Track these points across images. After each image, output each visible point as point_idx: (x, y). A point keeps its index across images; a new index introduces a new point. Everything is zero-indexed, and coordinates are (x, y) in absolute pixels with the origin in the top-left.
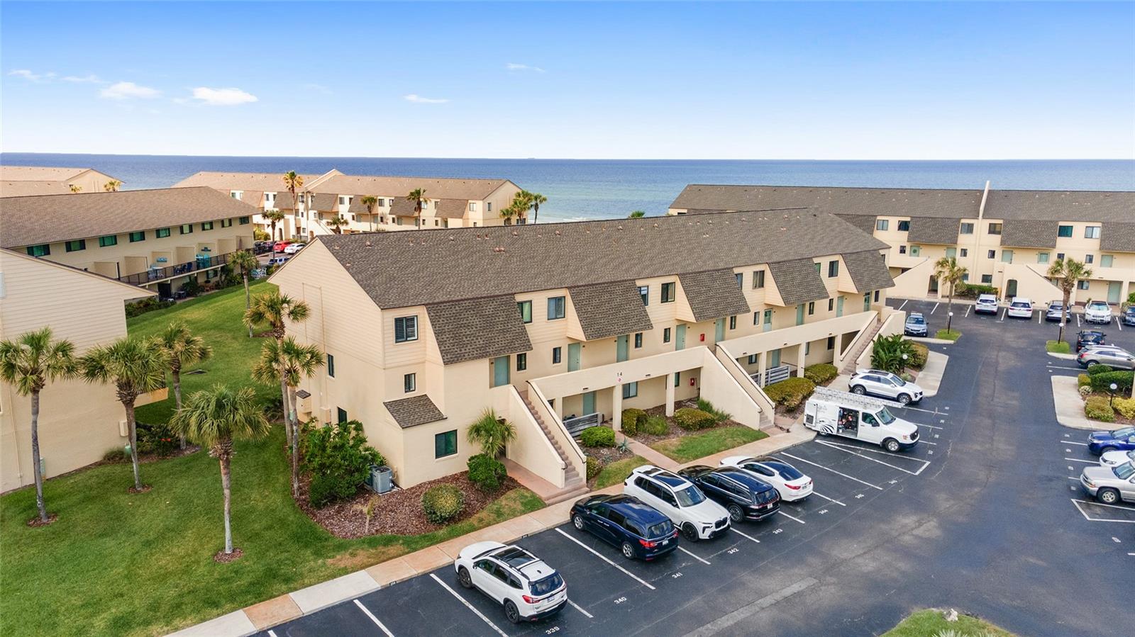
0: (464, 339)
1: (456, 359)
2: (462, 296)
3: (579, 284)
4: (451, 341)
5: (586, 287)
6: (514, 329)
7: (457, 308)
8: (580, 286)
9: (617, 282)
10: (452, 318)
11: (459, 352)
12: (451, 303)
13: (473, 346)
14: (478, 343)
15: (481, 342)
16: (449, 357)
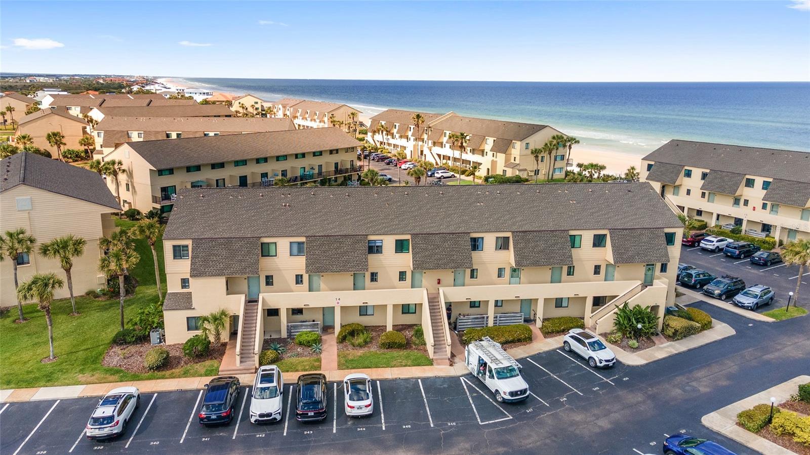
0: (211, 263)
1: (199, 275)
2: (221, 235)
3: (316, 235)
4: (200, 263)
5: (321, 237)
6: (250, 260)
7: (214, 243)
8: (317, 236)
9: (350, 236)
10: (207, 249)
11: (203, 270)
12: (210, 240)
13: (215, 268)
14: (219, 266)
15: (222, 266)
16: (195, 272)
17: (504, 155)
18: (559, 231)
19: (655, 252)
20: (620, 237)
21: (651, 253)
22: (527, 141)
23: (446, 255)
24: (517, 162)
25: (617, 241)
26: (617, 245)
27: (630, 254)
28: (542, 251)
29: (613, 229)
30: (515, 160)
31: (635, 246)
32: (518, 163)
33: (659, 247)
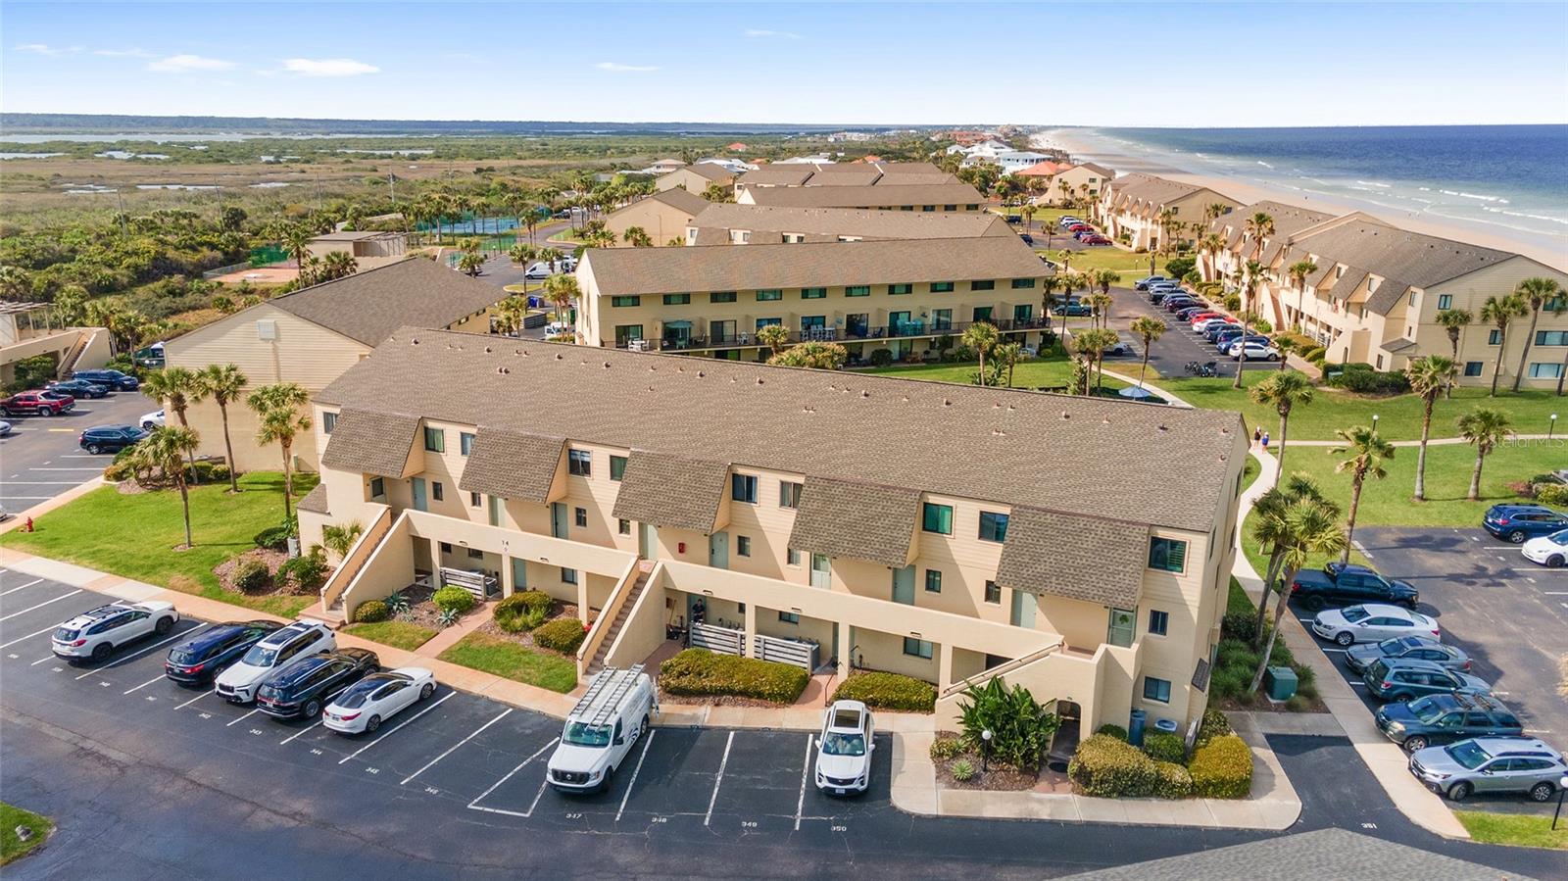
0: (350, 447)
2: (378, 406)
3: (494, 426)
4: (339, 444)
5: (498, 432)
6: (396, 451)
7: (363, 416)
8: (493, 429)
10: (354, 424)
11: (338, 457)
12: (361, 410)
13: (352, 456)
14: (358, 454)
16: (328, 458)
17: (1383, 318)
18: (900, 489)
19: (1105, 577)
20: (1031, 526)
21: (1094, 577)
22: (1445, 289)
23: (674, 499)
24: (1413, 339)
25: (1020, 535)
26: (1016, 543)
27: (1041, 568)
28: (849, 525)
29: (1021, 507)
30: (1409, 335)
31: (1061, 554)
32: (1414, 342)
33: (1121, 568)
